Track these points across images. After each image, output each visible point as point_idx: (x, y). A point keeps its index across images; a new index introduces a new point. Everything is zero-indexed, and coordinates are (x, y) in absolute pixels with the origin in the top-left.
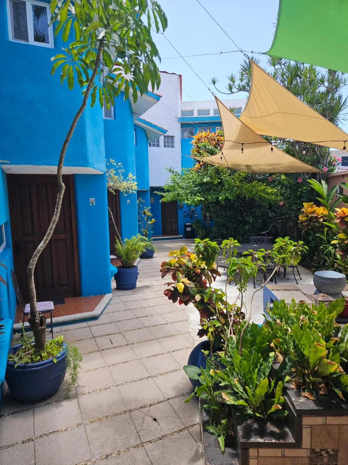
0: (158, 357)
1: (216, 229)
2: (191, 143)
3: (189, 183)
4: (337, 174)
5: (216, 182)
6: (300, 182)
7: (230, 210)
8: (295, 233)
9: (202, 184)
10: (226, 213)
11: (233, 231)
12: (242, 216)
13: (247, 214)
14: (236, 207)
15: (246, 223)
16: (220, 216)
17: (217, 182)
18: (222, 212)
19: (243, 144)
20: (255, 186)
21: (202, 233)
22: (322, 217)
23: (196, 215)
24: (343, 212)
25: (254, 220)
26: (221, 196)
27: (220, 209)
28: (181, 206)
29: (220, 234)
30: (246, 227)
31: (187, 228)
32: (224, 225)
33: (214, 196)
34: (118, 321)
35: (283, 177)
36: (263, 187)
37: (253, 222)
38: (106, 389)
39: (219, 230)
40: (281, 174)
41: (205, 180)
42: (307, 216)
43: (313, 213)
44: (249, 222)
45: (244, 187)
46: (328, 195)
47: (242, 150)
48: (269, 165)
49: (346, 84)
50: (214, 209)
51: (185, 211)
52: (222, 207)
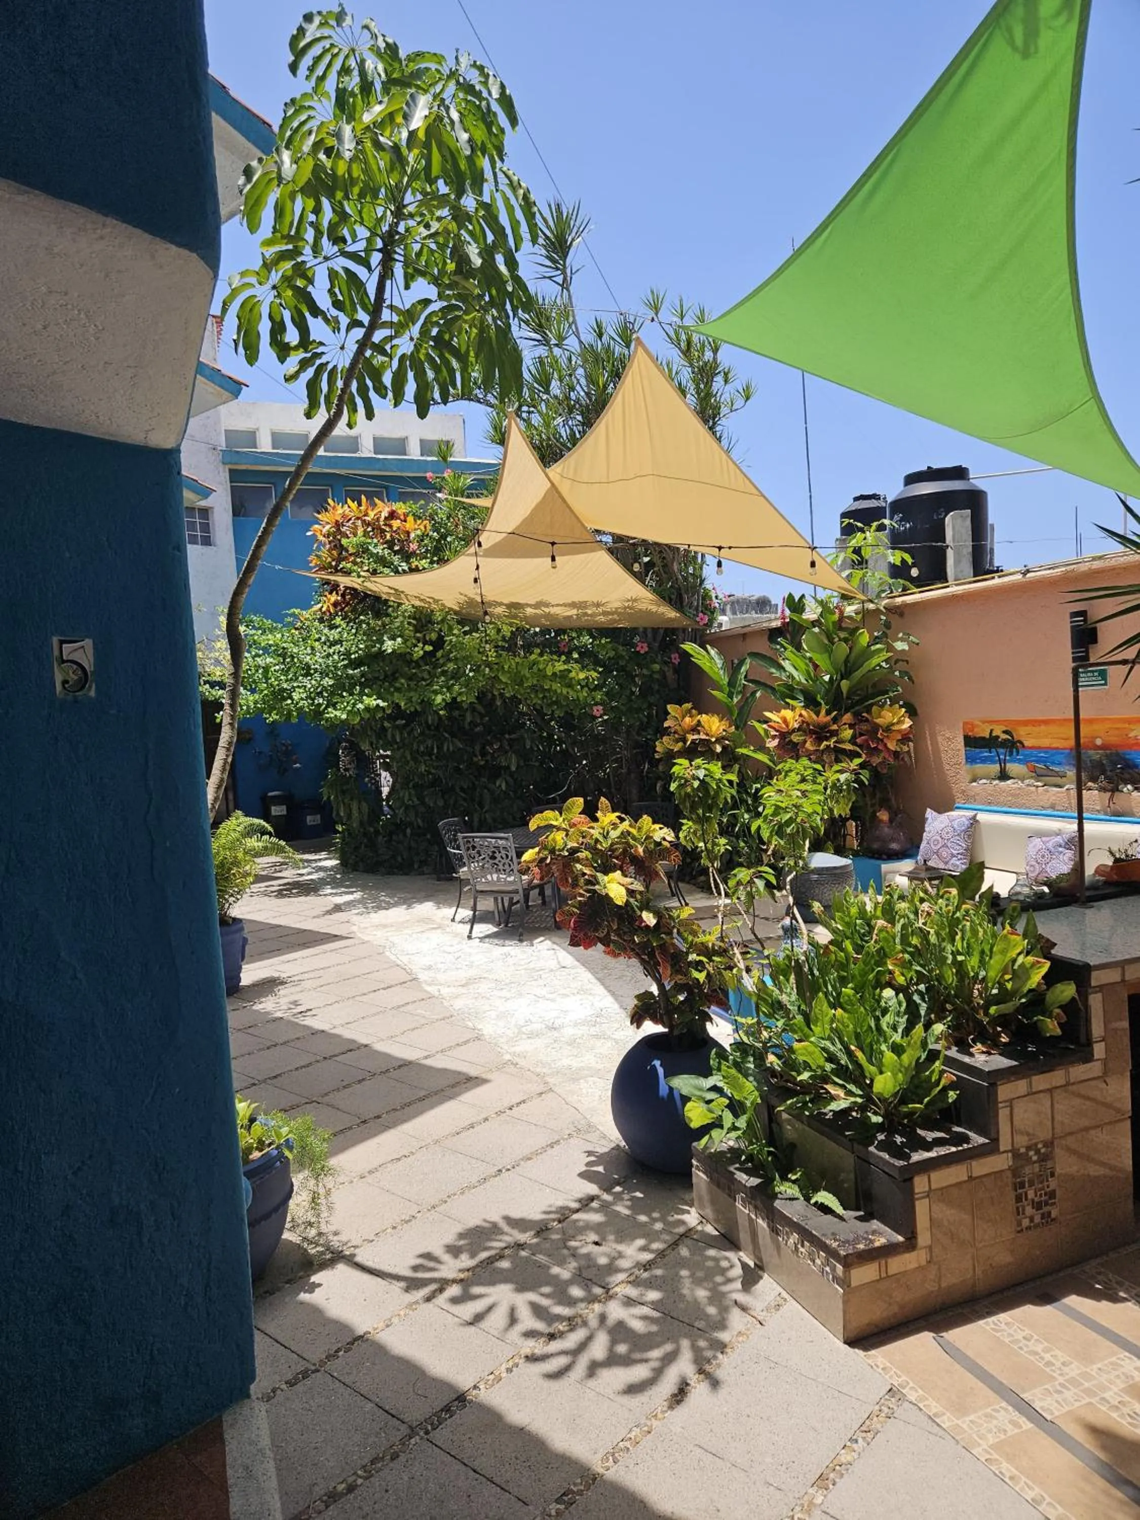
0: (478, 1128)
1: (410, 794)
2: (309, 534)
3: (329, 655)
4: (730, 633)
5: (418, 652)
6: (642, 652)
7: (453, 735)
8: (634, 791)
9: (374, 658)
10: (442, 744)
11: (465, 800)
12: (484, 754)
13: (501, 746)
14: (467, 727)
15: (496, 772)
16: (423, 754)
17: (421, 653)
18: (429, 742)
19: (553, 544)
20: (535, 663)
21: (360, 812)
22: (718, 741)
23: (298, 765)
24: (785, 721)
25: (522, 764)
26: (436, 693)
27: (422, 733)
28: (248, 736)
29: (422, 809)
30: (498, 784)
31: (273, 808)
32: (436, 782)
33: (412, 694)
34: (275, 1077)
35: (586, 639)
36: (560, 667)
37: (518, 767)
38: (407, 1222)
39: (421, 798)
40: (580, 631)
41: (389, 646)
42: (684, 740)
43: (695, 730)
44: (508, 767)
45: (506, 667)
46: (731, 684)
47: (553, 559)
48: (573, 605)
49: (734, 407)
50: (401, 734)
51: (260, 753)
52: (429, 727)
